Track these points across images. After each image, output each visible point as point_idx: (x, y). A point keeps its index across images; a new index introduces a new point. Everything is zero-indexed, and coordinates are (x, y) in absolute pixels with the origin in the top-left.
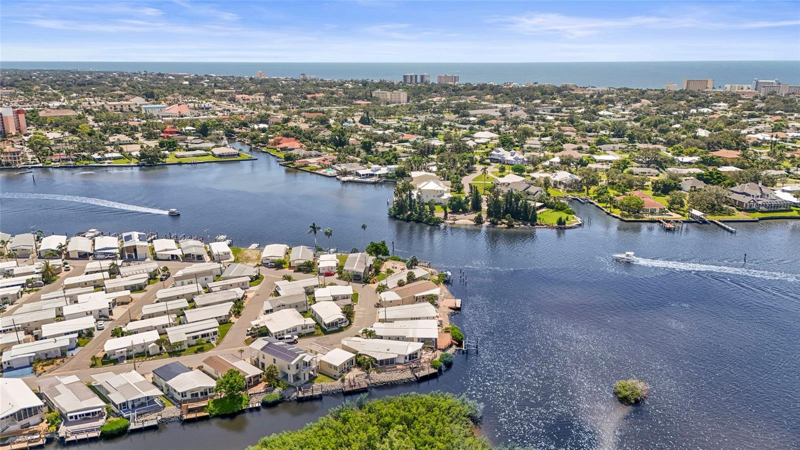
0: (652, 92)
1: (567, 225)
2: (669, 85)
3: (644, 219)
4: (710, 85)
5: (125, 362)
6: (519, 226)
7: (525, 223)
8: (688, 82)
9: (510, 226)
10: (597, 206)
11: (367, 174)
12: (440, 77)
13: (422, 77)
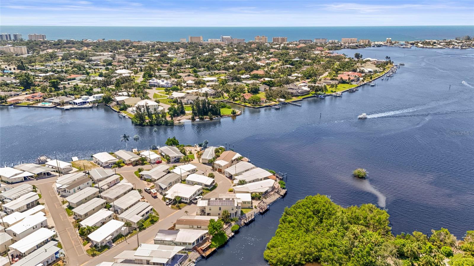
0: (177, 43)
1: (237, 114)
2: (182, 40)
3: (263, 106)
4: (201, 39)
5: (114, 244)
6: (215, 118)
7: (217, 116)
8: (191, 38)
9: (211, 119)
10: (235, 103)
11: (81, 103)
12: (31, 36)
13: (15, 36)
